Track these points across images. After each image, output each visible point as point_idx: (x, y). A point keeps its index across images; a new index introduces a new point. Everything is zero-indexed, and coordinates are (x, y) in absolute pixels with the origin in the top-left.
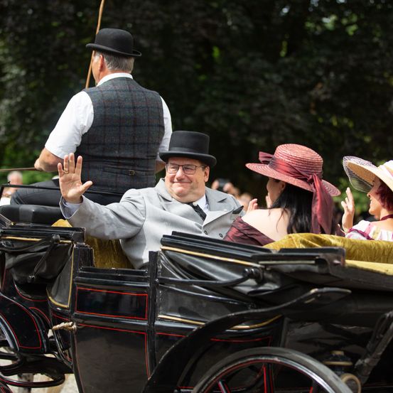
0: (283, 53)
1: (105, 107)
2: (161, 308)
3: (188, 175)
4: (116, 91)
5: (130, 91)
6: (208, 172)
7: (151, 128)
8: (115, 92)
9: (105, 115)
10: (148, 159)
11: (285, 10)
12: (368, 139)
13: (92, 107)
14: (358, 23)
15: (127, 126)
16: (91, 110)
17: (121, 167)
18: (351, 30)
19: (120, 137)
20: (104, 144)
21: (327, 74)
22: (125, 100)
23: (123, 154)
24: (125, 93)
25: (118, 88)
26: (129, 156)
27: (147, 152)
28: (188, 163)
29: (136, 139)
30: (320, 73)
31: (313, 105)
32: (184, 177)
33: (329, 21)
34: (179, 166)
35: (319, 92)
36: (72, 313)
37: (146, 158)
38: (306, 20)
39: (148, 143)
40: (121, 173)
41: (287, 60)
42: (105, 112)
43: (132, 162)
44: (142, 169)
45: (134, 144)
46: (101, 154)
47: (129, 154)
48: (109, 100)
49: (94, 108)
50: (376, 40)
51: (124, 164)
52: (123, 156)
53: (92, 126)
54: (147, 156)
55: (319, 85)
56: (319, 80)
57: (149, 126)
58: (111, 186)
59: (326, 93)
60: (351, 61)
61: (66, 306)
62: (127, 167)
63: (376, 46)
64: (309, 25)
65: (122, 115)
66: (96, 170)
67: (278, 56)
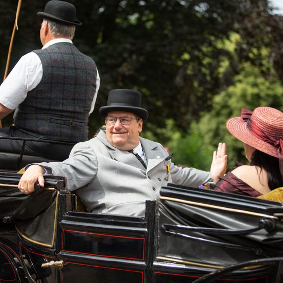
0: (99, 41)
1: (52, 67)
2: (159, 251)
3: (125, 126)
4: (61, 53)
5: (72, 54)
6: (141, 124)
7: (88, 87)
8: (60, 55)
9: (52, 74)
10: (84, 113)
11: (102, 10)
12: (159, 104)
13: (41, 65)
14: (154, 20)
15: (70, 84)
16: (40, 69)
17: (64, 119)
18: (149, 25)
19: (64, 93)
20: (50, 98)
21: (130, 56)
22: (68, 62)
23: (65, 108)
24: (69, 56)
25: (62, 51)
26: (70, 110)
27: (85, 107)
28: (124, 115)
29: (77, 96)
30: (126, 55)
31: (120, 78)
32: (121, 127)
33: (133, 18)
34: (117, 118)
35: (125, 69)
36: (57, 251)
37: (83, 112)
38: (116, 17)
39: (85, 100)
40: (64, 124)
41: (102, 46)
42: (52, 71)
43: (72, 115)
44: (80, 121)
45: (74, 99)
46: (48, 107)
47: (71, 109)
48: (55, 61)
49: (43, 67)
50: (166, 32)
51: (67, 117)
52: (65, 109)
53: (40, 83)
54: (84, 111)
55: (125, 64)
56: (124, 60)
57: (86, 85)
58: (57, 135)
59: (130, 70)
60: (148, 47)
61: (50, 246)
62: (68, 119)
63: (166, 36)
64: (118, 20)
65: (67, 74)
66: (44, 122)
67: (96, 43)
